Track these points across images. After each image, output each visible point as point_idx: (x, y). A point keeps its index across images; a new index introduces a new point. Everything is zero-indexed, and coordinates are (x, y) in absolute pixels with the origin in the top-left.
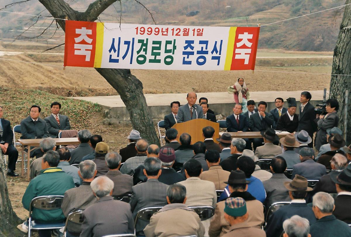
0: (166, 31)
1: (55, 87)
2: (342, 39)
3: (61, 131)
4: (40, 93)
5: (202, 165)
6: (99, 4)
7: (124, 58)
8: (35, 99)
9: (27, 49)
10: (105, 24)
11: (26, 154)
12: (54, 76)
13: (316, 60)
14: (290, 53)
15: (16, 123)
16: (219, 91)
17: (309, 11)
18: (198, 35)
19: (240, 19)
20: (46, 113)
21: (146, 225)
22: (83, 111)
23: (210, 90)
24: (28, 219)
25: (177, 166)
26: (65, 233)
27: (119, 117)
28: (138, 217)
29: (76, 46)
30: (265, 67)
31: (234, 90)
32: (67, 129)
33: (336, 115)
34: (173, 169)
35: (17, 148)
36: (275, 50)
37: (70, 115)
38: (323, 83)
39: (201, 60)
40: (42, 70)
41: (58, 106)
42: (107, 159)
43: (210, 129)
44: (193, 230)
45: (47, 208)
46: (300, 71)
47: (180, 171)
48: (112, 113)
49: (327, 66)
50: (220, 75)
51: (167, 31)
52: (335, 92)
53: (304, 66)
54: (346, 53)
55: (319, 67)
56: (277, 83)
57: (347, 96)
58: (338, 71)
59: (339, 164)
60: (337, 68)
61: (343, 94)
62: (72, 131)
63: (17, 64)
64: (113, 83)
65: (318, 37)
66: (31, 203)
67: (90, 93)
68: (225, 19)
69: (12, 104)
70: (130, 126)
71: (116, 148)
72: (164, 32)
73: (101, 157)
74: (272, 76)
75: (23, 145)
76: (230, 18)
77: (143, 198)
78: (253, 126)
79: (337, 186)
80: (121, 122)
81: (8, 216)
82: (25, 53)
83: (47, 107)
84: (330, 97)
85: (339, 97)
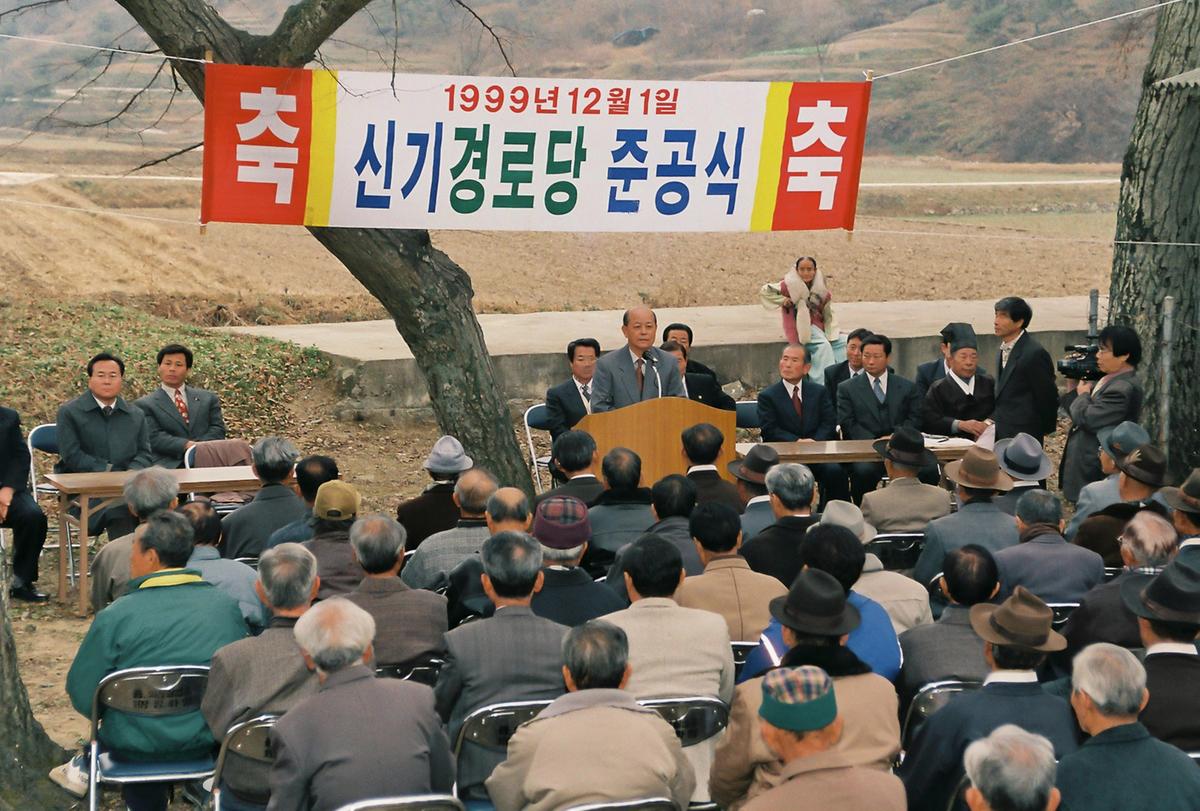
0: (550, 98)
1: (169, 293)
2: (1149, 121)
3: (192, 446)
4: (117, 313)
5: (684, 556)
6: (320, 7)
7: (406, 190)
8: (101, 336)
9: (68, 163)
10: (340, 75)
11: (73, 523)
12: (162, 255)
13: (1058, 193)
14: (971, 170)
15: (37, 417)
16: (728, 301)
17: (1033, 25)
18: (658, 111)
19: (796, 53)
20: (140, 382)
21: (496, 765)
22: (266, 374)
23: (699, 299)
24: (88, 748)
25: (597, 559)
26: (217, 795)
27: (390, 395)
28: (467, 735)
29: (243, 153)
30: (884, 218)
31: (782, 299)
32: (213, 436)
33: (1132, 380)
34: (583, 570)
35: (41, 503)
36: (917, 161)
37: (224, 390)
38: (1082, 272)
39: (672, 198)
40: (120, 235)
41: (181, 358)
42: (355, 538)
43: (709, 434)
44: (656, 779)
45: (152, 710)
46: (1004, 229)
47: (605, 578)
48: (366, 381)
49: (1095, 211)
50: (733, 247)
51: (555, 99)
52: (1127, 301)
53: (1017, 212)
54: (1163, 167)
55: (1069, 217)
56: (927, 272)
57: (1170, 316)
58: (1137, 231)
59: (1149, 547)
60: (1134, 220)
61: (1154, 307)
62: (230, 445)
63: (37, 214)
64: (371, 278)
65: (1064, 113)
66: (97, 691)
67: (287, 314)
68: (744, 55)
69: (21, 352)
70: (429, 424)
71: (381, 501)
72: (545, 101)
73: (336, 533)
74: (910, 250)
75: (62, 492)
76: (763, 50)
77: (482, 673)
78: (850, 420)
79: (1144, 625)
80: (397, 409)
81: (19, 736)
82: (61, 177)
83: (143, 363)
84: (1111, 318)
85: (1141, 317)
